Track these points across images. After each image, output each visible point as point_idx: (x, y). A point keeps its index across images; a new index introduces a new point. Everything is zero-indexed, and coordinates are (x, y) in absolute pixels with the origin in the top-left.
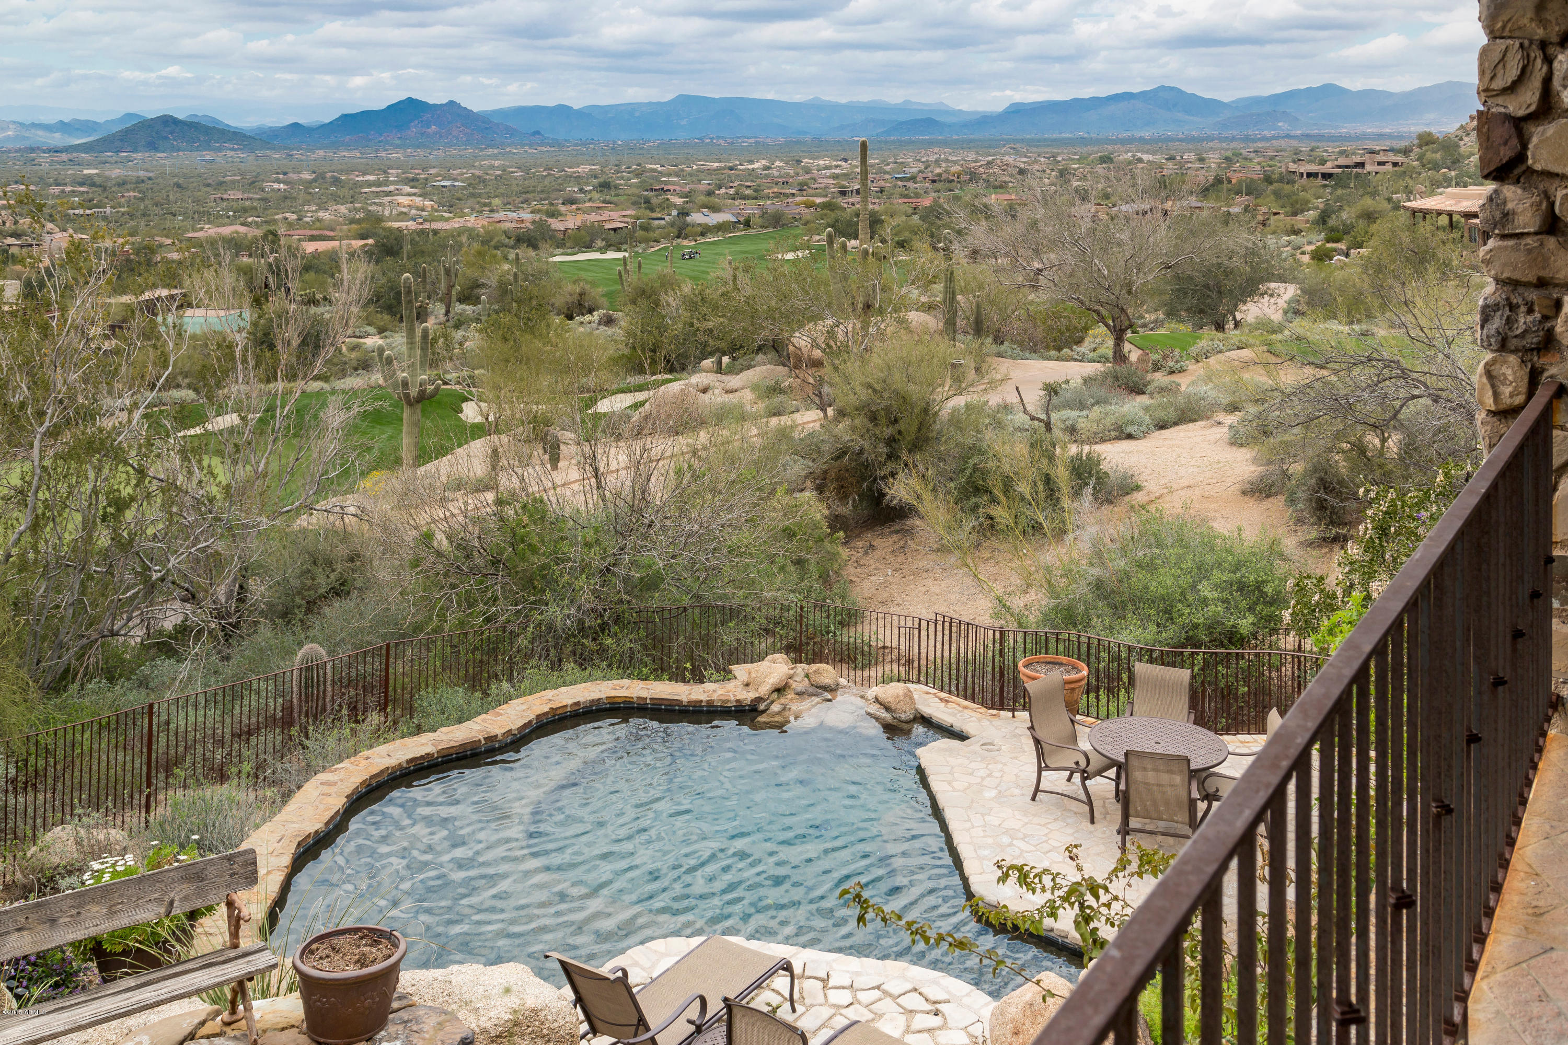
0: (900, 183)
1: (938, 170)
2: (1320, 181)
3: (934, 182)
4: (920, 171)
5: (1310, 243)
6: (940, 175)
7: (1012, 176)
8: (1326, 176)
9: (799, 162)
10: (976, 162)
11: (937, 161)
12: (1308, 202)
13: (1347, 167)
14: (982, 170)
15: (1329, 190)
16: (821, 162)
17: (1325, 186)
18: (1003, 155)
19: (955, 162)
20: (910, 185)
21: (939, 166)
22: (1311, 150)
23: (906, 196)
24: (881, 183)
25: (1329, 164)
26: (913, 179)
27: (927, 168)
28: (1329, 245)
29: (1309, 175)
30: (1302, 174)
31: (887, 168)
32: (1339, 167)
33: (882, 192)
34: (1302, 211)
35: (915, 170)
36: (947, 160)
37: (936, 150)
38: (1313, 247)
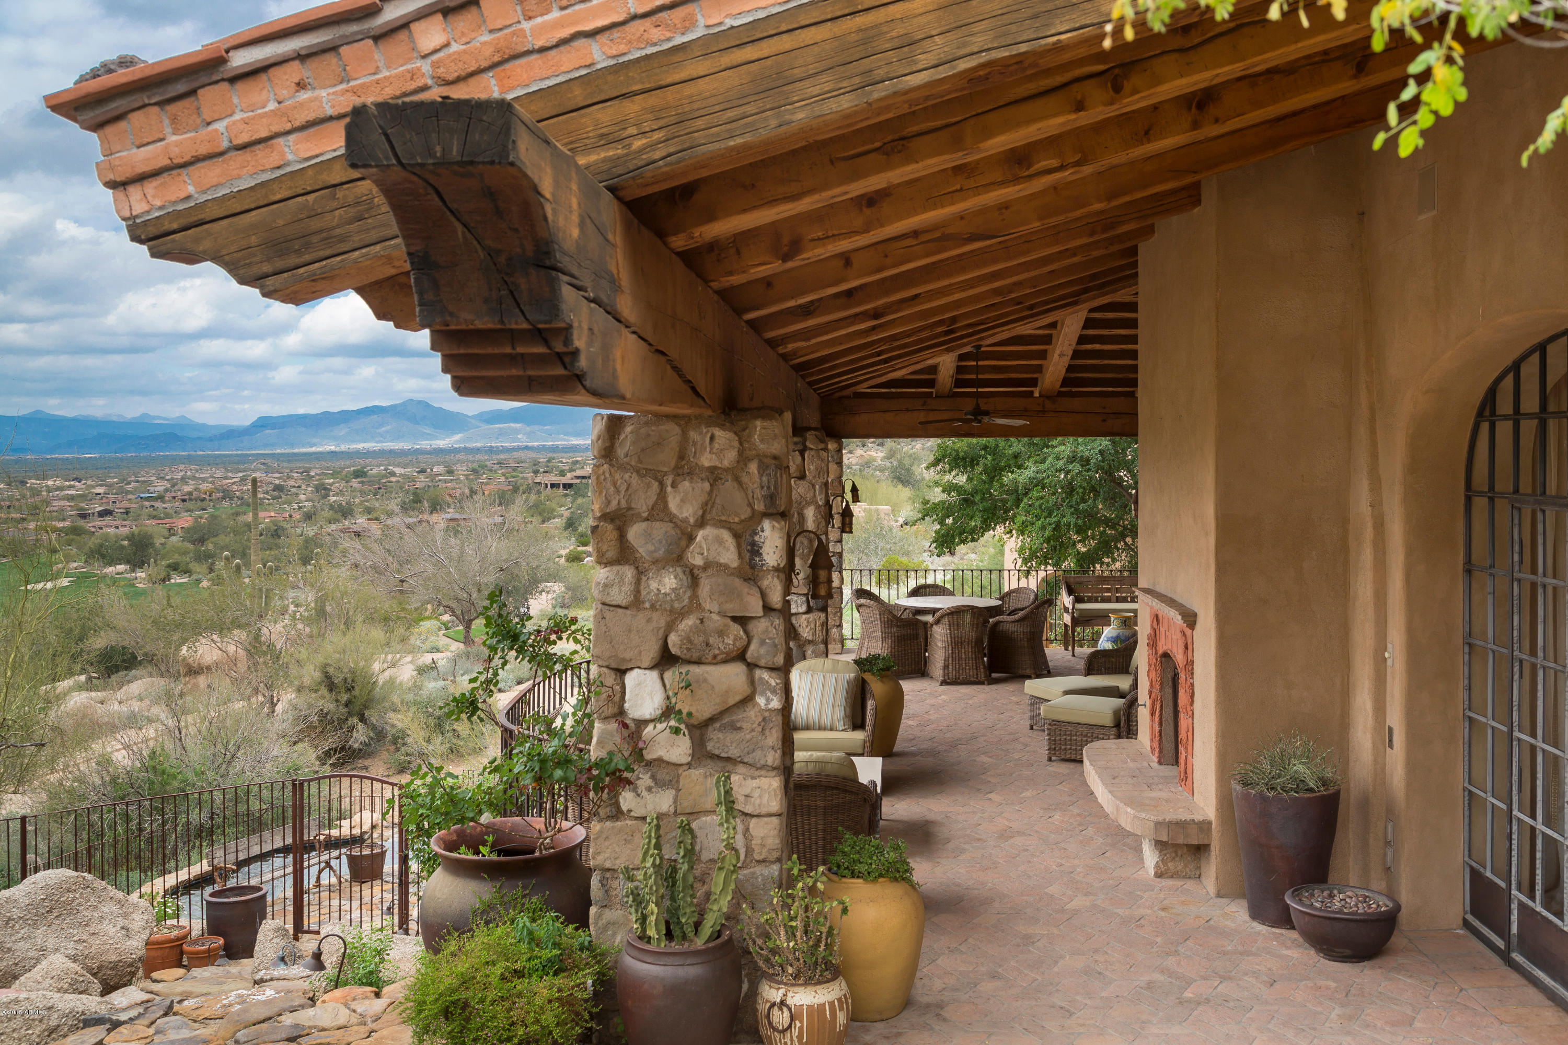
0: (147, 504)
1: (187, 489)
2: (562, 491)
3: (184, 501)
4: (167, 490)
5: (565, 548)
6: (190, 493)
7: (267, 493)
8: (567, 486)
9: (23, 483)
10: (226, 478)
11: (183, 479)
12: (553, 510)
13: (584, 477)
14: (235, 487)
15: (569, 499)
16: (50, 483)
17: (566, 495)
18: (254, 471)
19: (204, 480)
20: (159, 505)
21: (187, 484)
22: (548, 461)
23: (154, 517)
24: (125, 504)
25: (569, 475)
26: (161, 498)
27: (173, 486)
28: (580, 549)
29: (553, 486)
30: (546, 485)
31: (129, 488)
32: (578, 477)
33: (127, 513)
34: (549, 519)
35: (161, 489)
36: (194, 478)
37: (181, 467)
38: (567, 551)
